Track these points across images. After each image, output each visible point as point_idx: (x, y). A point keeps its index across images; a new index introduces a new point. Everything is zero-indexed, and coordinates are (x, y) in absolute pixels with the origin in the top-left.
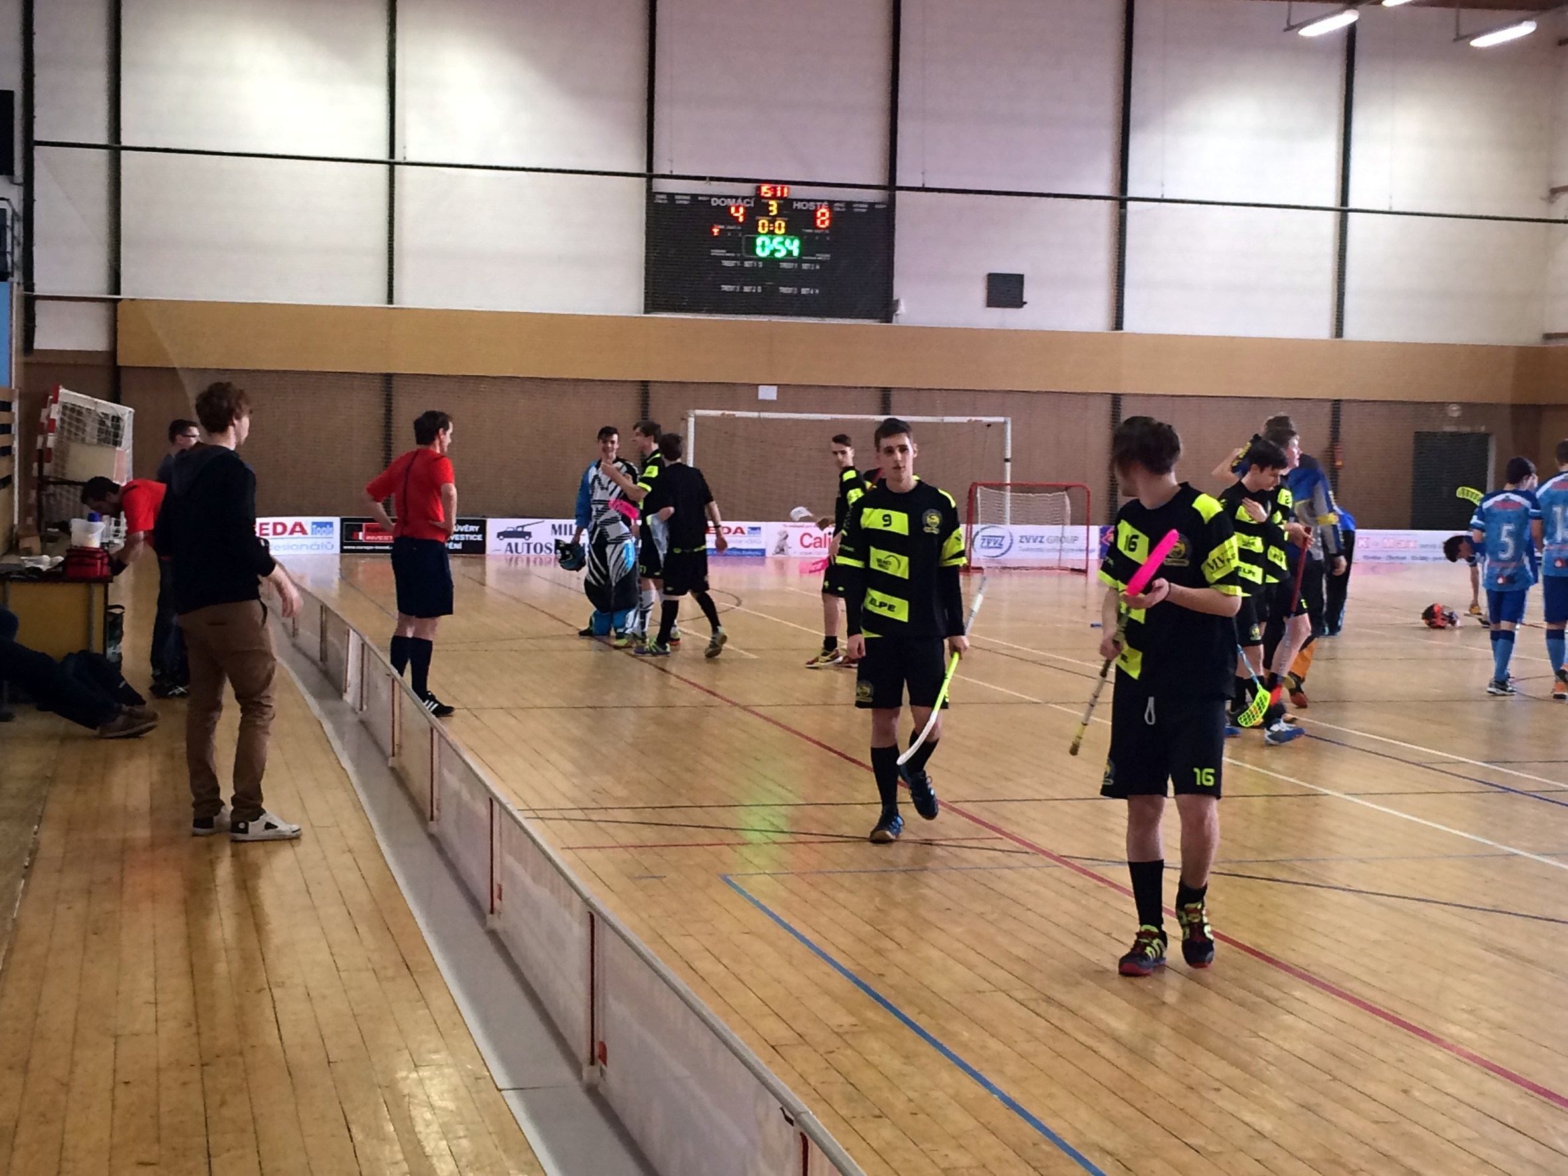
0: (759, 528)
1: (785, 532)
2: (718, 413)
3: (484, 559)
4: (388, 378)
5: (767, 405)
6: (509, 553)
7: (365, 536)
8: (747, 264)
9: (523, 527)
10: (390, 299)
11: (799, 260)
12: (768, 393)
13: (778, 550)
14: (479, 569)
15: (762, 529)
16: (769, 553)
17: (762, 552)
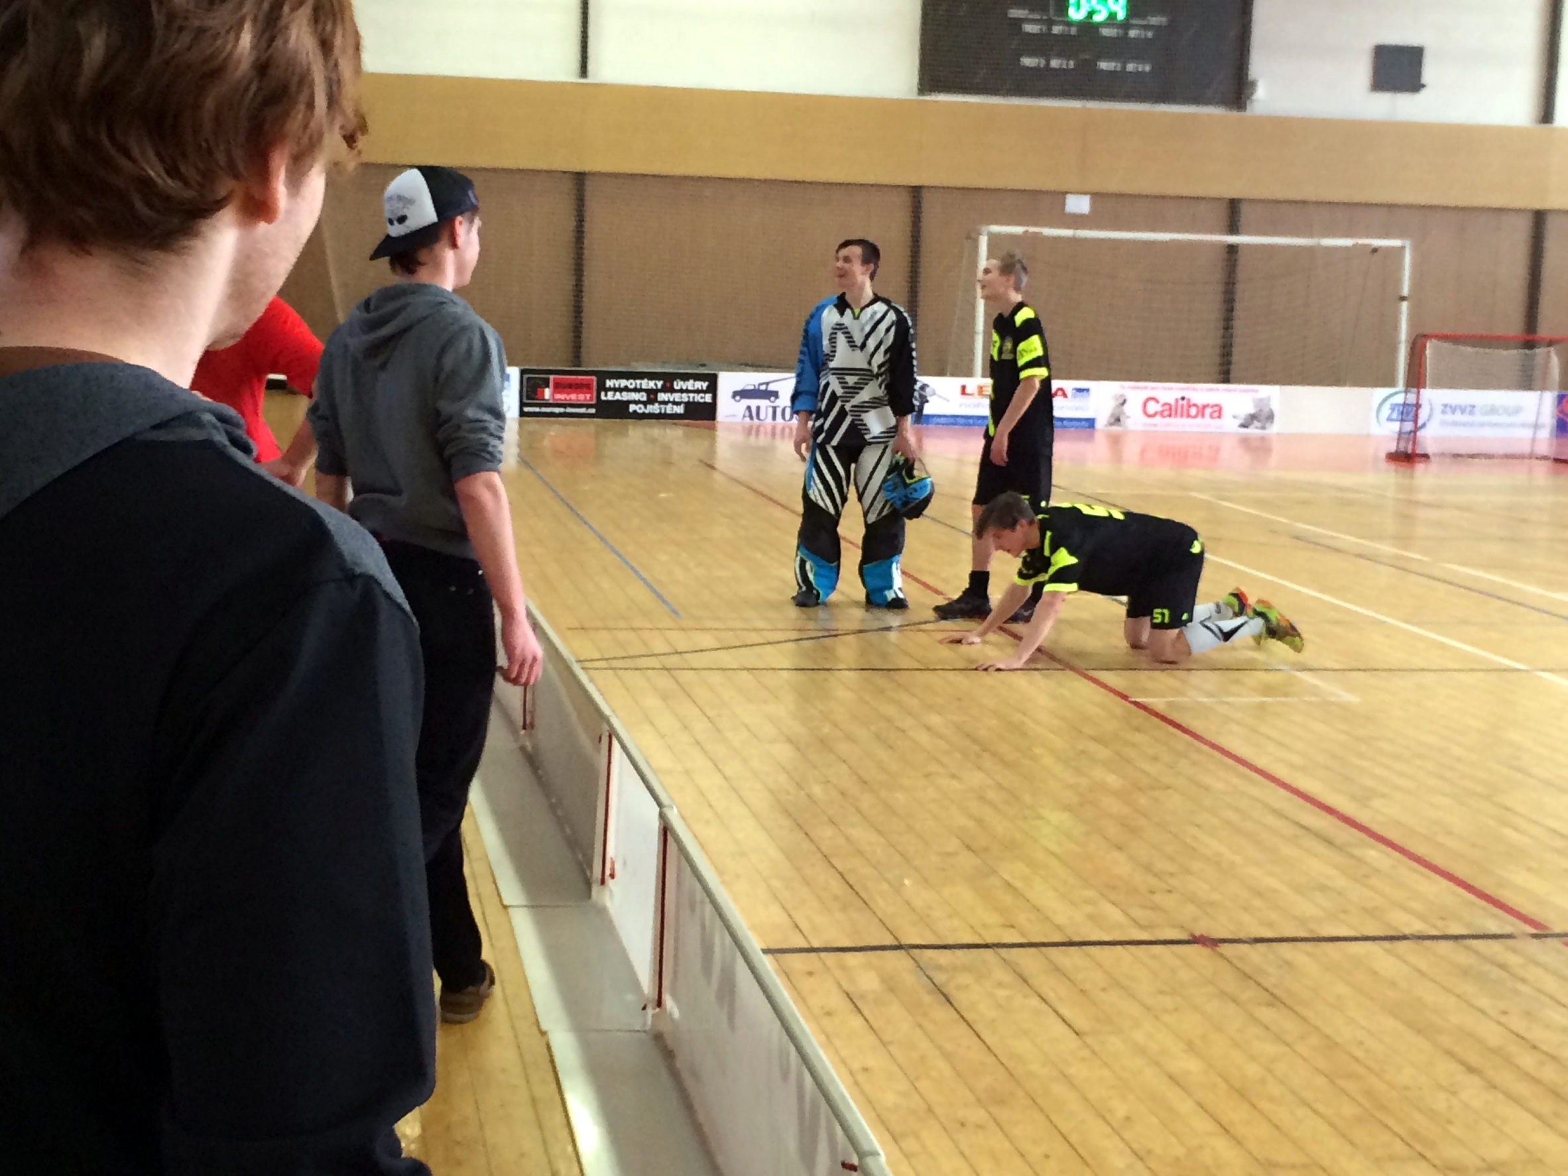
0: (1088, 390)
1: (1122, 396)
2: (1018, 230)
3: (713, 428)
4: (580, 178)
5: (1077, 221)
6: (747, 419)
7: (553, 395)
8: (1056, 30)
9: (767, 384)
10: (584, 70)
11: (1126, 25)
12: (1079, 204)
13: (1112, 420)
14: (706, 443)
15: (1091, 391)
16: (1100, 424)
17: (1091, 423)
